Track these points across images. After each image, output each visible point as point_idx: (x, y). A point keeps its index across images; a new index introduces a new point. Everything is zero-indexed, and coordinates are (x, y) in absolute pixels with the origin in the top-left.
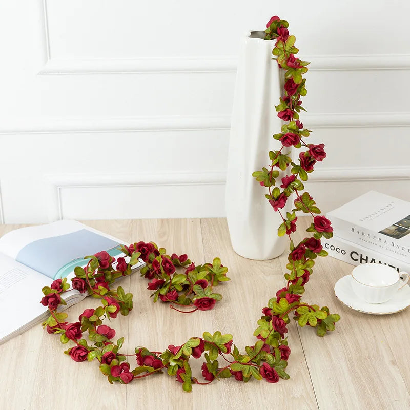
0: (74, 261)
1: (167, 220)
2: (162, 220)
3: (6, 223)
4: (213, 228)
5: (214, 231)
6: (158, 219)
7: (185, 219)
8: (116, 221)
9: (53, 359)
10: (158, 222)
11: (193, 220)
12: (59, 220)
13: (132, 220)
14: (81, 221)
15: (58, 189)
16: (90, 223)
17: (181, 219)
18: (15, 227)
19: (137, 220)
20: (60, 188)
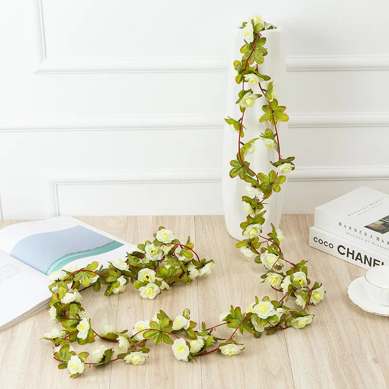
0: (67, 255)
1: (162, 217)
2: (157, 217)
3: (4, 219)
4: (206, 225)
5: (207, 228)
6: (153, 216)
7: (180, 217)
8: (112, 217)
9: (41, 353)
10: (153, 218)
11: (188, 218)
12: (56, 216)
13: (128, 217)
14: (78, 218)
15: (55, 186)
16: (86, 219)
17: (175, 216)
18: (11, 222)
19: (132, 216)
20: (56, 185)
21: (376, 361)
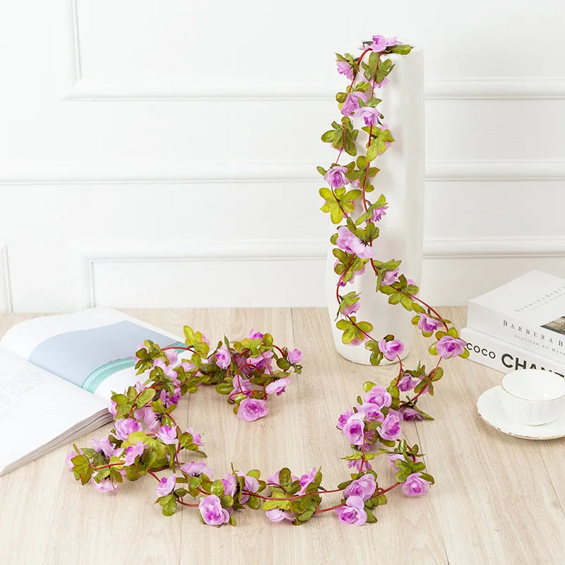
0: (111, 362)
1: (244, 309)
2: (237, 310)
3: (14, 311)
4: (308, 321)
5: (310, 326)
6: (231, 309)
7: (270, 309)
8: (171, 309)
10: (231, 311)
11: (281, 311)
12: (90, 307)
13: (195, 309)
14: (122, 310)
15: (90, 264)
16: (134, 312)
17: (264, 309)
18: (26, 316)
19: (201, 309)
20: (92, 263)
21: (556, 505)
